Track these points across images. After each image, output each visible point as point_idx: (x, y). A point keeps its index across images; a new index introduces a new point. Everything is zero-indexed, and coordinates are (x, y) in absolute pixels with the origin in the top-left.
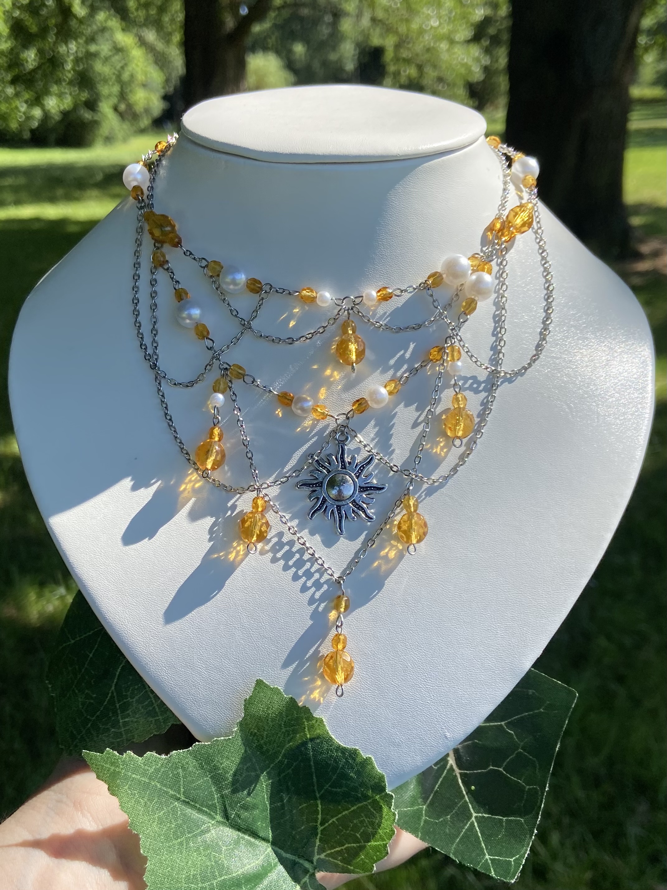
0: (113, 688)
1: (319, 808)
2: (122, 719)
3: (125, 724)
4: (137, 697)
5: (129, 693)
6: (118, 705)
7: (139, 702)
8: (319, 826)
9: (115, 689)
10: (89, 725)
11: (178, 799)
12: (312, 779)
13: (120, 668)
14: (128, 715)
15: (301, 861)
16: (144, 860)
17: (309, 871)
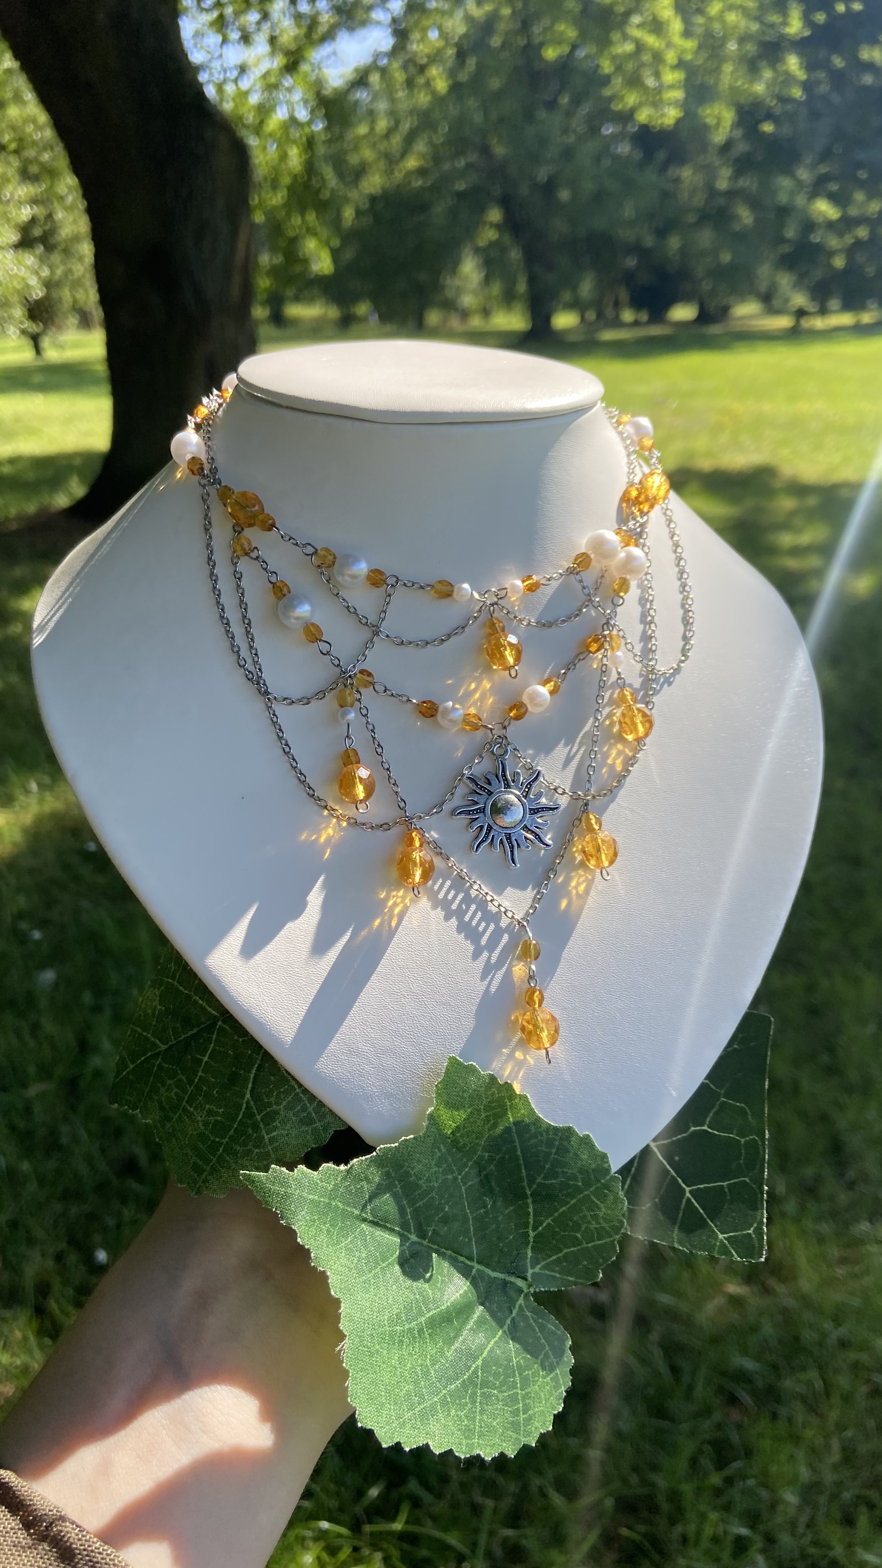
0: (248, 1096)
1: (531, 1210)
2: (267, 1134)
3: (271, 1141)
4: (284, 1103)
5: (273, 1100)
6: (259, 1118)
7: (287, 1108)
8: (531, 1232)
9: (251, 1096)
10: (221, 1149)
11: (364, 1220)
12: (521, 1172)
13: (255, 1069)
14: (275, 1128)
15: (512, 1279)
16: (337, 1302)
17: (523, 1291)
